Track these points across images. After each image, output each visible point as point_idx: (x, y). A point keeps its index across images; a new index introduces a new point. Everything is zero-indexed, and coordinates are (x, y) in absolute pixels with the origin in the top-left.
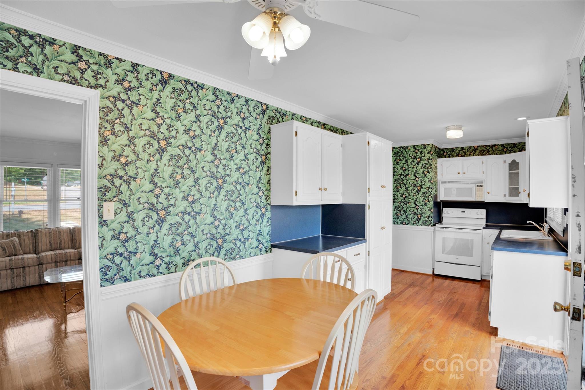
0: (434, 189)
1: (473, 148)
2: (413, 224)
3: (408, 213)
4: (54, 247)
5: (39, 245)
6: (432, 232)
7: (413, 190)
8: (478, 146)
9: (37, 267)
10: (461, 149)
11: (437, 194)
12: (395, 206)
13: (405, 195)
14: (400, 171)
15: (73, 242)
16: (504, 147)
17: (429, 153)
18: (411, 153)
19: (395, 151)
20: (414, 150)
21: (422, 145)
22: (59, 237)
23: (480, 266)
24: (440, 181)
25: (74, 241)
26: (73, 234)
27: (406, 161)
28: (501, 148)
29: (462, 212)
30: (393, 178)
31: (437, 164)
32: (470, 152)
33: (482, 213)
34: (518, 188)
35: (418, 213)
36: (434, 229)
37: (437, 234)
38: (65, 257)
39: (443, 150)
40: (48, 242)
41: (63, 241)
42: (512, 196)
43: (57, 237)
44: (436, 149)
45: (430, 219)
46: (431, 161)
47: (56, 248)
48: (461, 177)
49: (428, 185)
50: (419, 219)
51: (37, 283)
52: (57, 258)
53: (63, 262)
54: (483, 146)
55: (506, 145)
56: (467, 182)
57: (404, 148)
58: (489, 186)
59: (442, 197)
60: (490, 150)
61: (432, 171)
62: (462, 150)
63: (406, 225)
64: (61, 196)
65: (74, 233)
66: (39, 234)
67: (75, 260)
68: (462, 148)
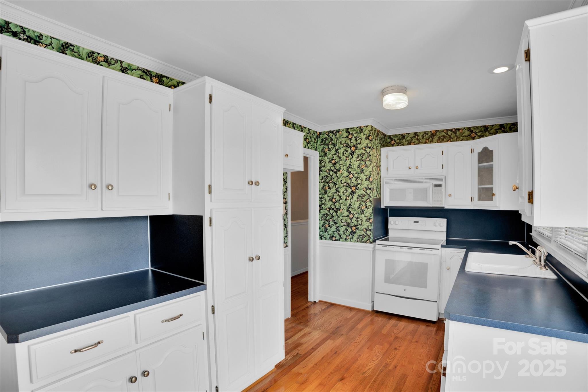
0: (375, 191)
1: (430, 134)
2: (346, 239)
3: (340, 225)
6: (371, 252)
7: (345, 192)
8: (437, 131)
10: (414, 135)
11: (380, 198)
12: (323, 215)
13: (335, 198)
14: (329, 166)
16: (472, 132)
17: (367, 138)
18: (343, 139)
19: (323, 138)
20: (347, 134)
21: (357, 127)
23: (436, 302)
24: (385, 179)
27: (337, 151)
28: (467, 133)
29: (415, 222)
30: (320, 175)
31: (380, 155)
32: (426, 139)
33: (441, 223)
34: (492, 189)
35: (353, 225)
36: (374, 247)
37: (378, 254)
39: (390, 137)
42: (482, 200)
44: (378, 135)
45: (369, 233)
46: (370, 149)
48: (413, 173)
49: (366, 184)
50: (353, 233)
54: (443, 131)
55: (475, 129)
56: (420, 180)
57: (334, 132)
58: (450, 187)
59: (386, 202)
60: (453, 135)
61: (370, 165)
62: (415, 137)
63: (336, 241)
68: (416, 134)
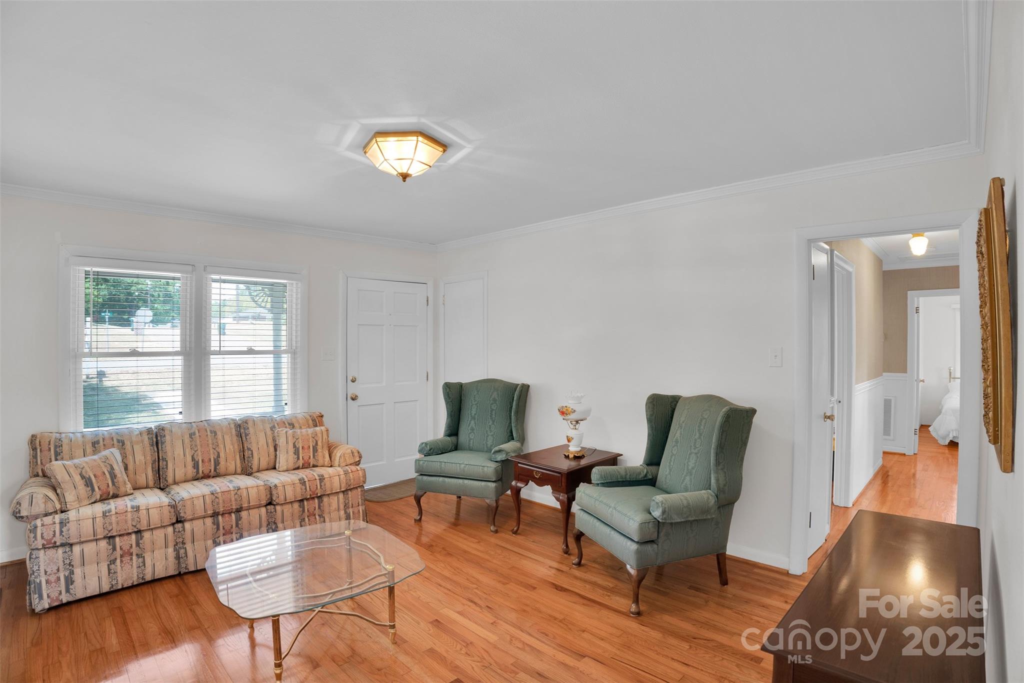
4: (203, 473)
5: (167, 465)
9: (170, 530)
15: (244, 455)
22: (213, 444)
25: (246, 454)
26: (243, 435)
38: (236, 500)
40: (189, 458)
41: (222, 455)
43: (208, 445)
47: (206, 472)
51: (172, 572)
52: (218, 504)
53: (230, 513)
64: (213, 344)
65: (246, 435)
66: (168, 438)
67: (259, 507)
